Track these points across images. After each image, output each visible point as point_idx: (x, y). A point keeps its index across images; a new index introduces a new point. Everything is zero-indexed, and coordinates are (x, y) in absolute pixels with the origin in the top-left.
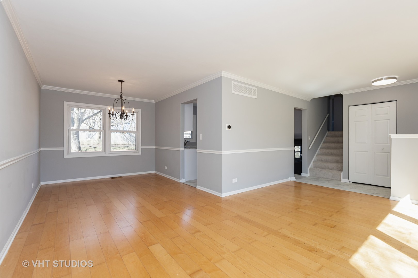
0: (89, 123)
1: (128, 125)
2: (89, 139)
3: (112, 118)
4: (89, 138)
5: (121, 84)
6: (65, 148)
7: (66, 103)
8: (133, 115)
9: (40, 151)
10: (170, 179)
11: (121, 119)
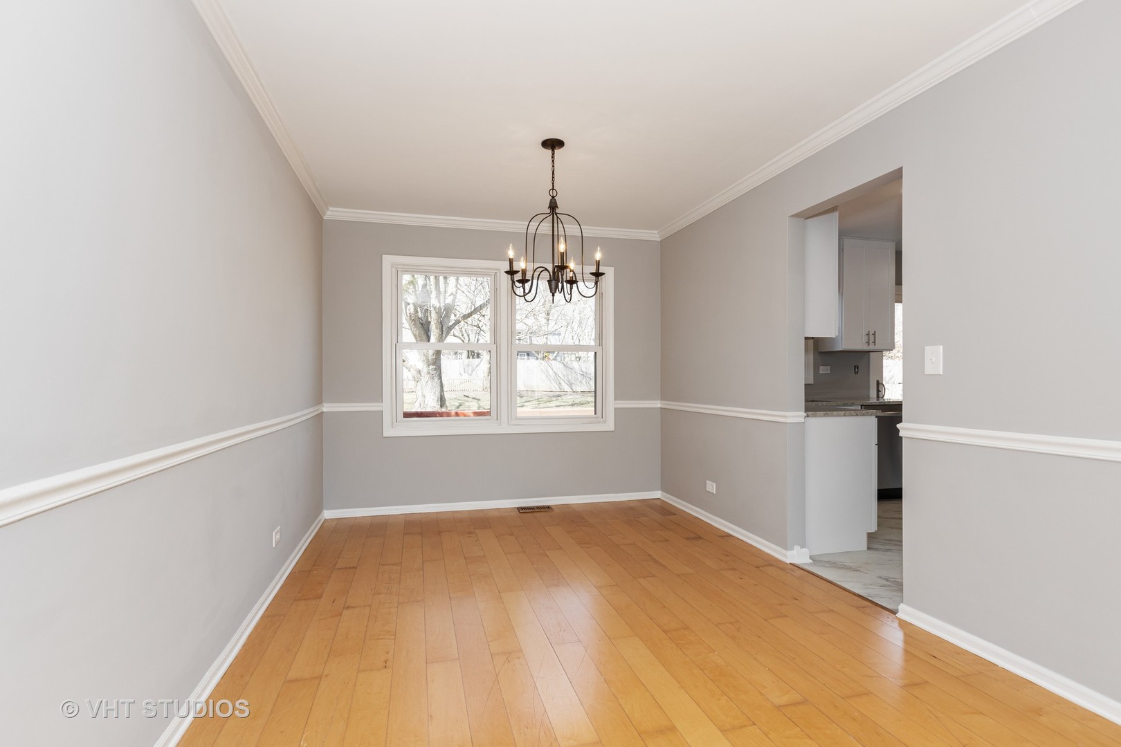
0: (465, 335)
1: (557, 337)
2: (466, 376)
3: (520, 291)
4: (466, 374)
5: (553, 154)
6: (386, 406)
7: (388, 261)
8: (598, 274)
9: (322, 413)
10: (730, 536)
11: (553, 295)
